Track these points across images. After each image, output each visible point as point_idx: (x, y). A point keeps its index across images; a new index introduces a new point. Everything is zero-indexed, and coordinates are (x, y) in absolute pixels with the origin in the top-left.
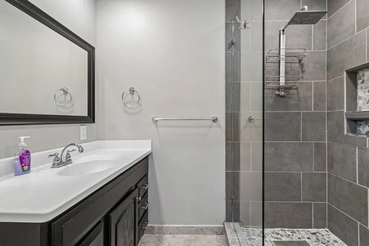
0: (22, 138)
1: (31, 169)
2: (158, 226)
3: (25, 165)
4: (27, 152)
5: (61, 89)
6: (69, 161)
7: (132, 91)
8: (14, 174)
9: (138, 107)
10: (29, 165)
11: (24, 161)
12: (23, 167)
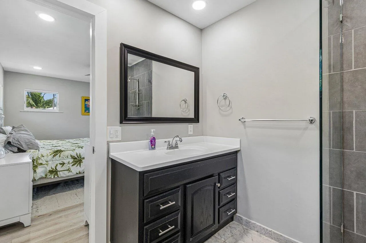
0: (152, 130)
1: (156, 148)
2: (246, 218)
3: (153, 145)
4: (154, 138)
5: (183, 100)
6: (176, 147)
7: (225, 97)
8: (148, 149)
9: (230, 109)
10: (155, 146)
11: (153, 143)
12: (152, 146)
